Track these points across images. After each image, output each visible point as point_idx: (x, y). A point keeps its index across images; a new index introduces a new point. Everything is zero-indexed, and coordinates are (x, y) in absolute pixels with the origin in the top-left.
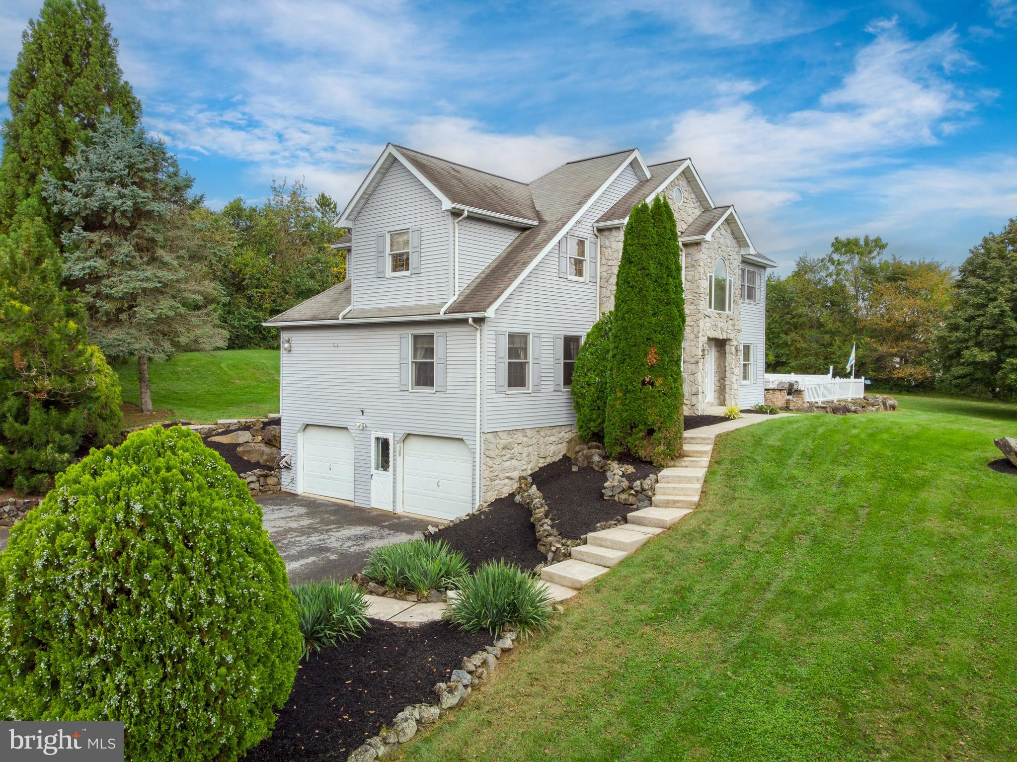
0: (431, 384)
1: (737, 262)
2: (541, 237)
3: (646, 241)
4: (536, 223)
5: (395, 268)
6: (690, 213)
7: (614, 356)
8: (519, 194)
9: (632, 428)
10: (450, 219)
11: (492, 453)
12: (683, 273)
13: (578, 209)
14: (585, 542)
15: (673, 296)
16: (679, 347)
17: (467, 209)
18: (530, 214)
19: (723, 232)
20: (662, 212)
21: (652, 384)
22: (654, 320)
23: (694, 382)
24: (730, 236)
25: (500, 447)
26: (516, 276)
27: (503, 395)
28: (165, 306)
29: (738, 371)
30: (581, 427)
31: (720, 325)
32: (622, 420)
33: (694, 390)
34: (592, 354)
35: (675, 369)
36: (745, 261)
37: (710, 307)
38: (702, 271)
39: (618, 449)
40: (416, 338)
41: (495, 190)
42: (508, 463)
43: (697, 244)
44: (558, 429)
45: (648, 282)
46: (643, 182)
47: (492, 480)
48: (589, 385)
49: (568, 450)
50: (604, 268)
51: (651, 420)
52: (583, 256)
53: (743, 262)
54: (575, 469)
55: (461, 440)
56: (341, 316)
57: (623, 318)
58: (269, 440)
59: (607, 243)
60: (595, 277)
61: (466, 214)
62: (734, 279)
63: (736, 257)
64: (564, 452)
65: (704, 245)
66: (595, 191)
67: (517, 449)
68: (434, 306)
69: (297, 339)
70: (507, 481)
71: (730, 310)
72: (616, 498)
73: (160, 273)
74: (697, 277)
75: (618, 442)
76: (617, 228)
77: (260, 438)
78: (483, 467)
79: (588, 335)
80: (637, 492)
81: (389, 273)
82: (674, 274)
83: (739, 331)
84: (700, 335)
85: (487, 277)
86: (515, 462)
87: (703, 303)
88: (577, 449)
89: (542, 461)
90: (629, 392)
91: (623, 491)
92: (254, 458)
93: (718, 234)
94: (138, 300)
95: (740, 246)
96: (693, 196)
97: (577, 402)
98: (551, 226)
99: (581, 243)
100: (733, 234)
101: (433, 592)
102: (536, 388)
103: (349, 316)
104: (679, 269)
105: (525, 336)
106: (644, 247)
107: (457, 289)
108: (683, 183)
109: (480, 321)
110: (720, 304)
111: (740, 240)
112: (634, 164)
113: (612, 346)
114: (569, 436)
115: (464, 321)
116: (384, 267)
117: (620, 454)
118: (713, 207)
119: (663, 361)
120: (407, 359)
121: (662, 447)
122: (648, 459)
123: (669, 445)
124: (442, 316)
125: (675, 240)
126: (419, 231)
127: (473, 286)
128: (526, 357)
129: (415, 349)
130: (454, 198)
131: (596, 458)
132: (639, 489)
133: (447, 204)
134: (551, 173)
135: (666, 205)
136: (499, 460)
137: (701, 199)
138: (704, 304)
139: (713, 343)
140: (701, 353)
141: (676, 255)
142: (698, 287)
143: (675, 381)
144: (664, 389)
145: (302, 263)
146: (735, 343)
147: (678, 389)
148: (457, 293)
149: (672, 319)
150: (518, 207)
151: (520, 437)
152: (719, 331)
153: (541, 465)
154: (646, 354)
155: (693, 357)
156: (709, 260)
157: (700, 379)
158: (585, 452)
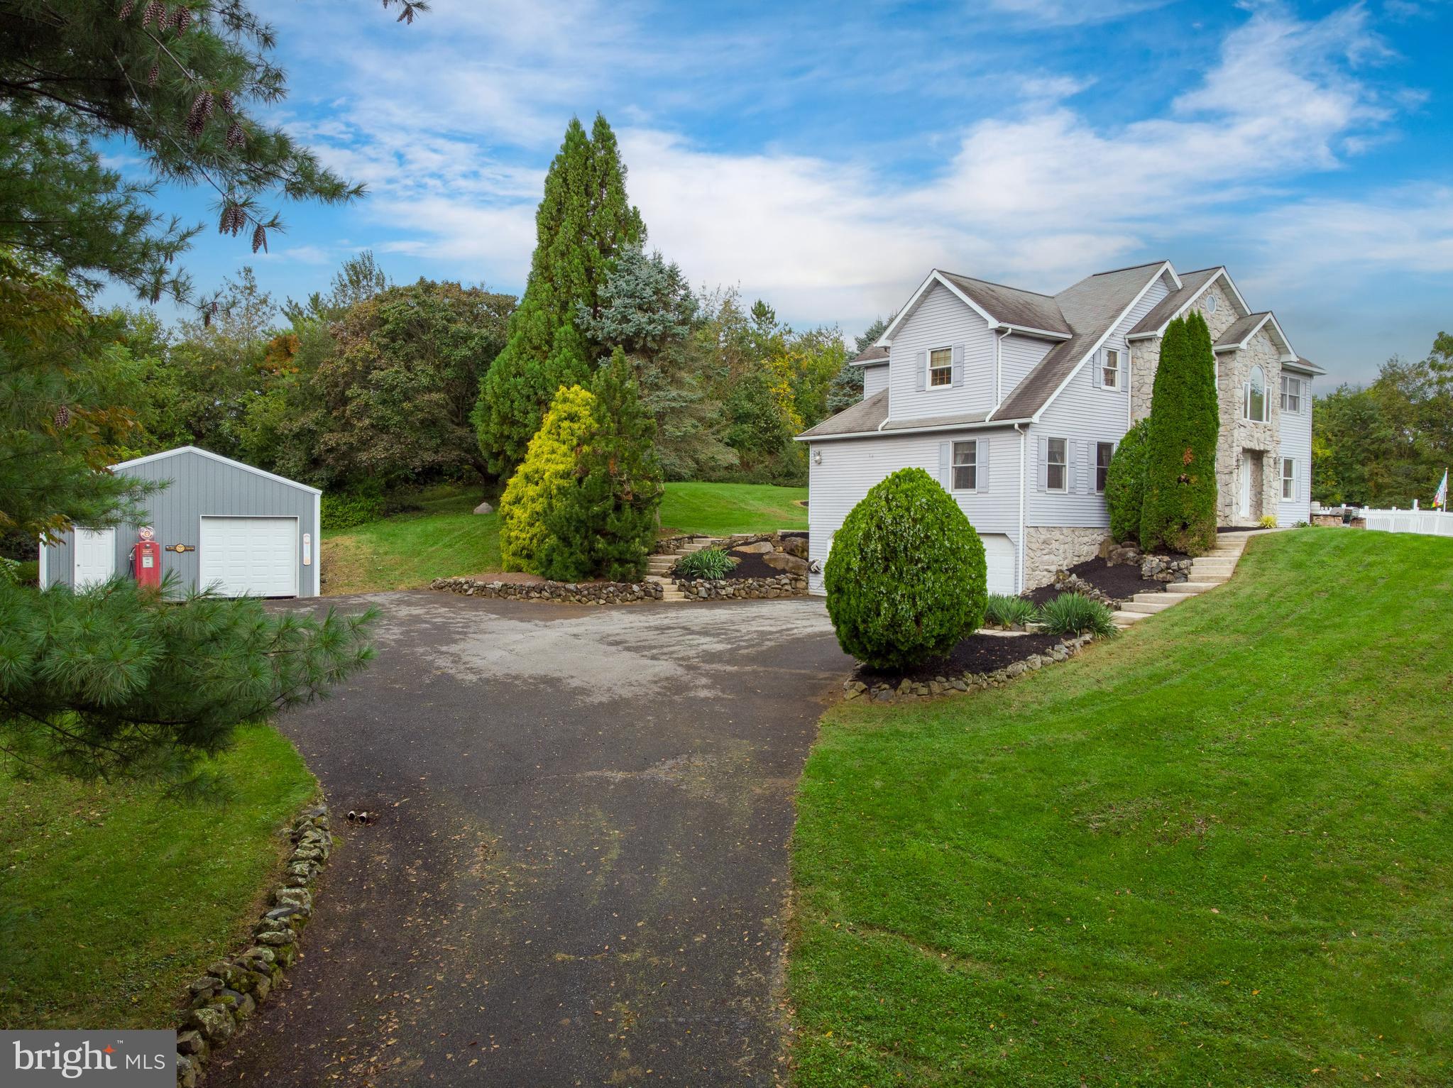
0: (973, 486)
1: (1276, 369)
2: (1076, 350)
3: (1182, 353)
4: (1070, 337)
5: (934, 383)
6: (1224, 320)
7: (1151, 457)
8: (1048, 308)
9: (1168, 522)
10: (995, 336)
11: (1034, 546)
12: (1216, 380)
13: (1112, 323)
14: (1132, 601)
15: (1208, 402)
16: (1213, 449)
17: (1011, 327)
18: (1063, 328)
19: (1260, 339)
20: (1196, 326)
21: (1188, 482)
22: (1189, 423)
23: (1228, 493)
24: (1269, 344)
25: (1040, 541)
26: (1057, 386)
27: (1043, 494)
28: (688, 425)
29: (1278, 485)
30: (1115, 528)
31: (1256, 435)
32: (1159, 515)
33: (1228, 501)
34: (1127, 458)
35: (1209, 468)
36: (1286, 369)
37: (1245, 417)
38: (1236, 379)
39: (1154, 543)
40: (956, 445)
41: (1027, 305)
42: (1047, 557)
43: (1231, 352)
44: (1091, 530)
45: (1184, 389)
46: (1174, 293)
47: (1033, 571)
48: (1124, 487)
49: (1101, 552)
50: (1136, 378)
51: (1186, 513)
52: (1115, 366)
53: (1284, 369)
54: (1109, 564)
55: (1004, 535)
56: (880, 428)
57: (1160, 422)
58: (792, 550)
59: (1139, 354)
60: (1126, 387)
61: (1010, 331)
62: (1271, 387)
63: (1275, 364)
64: (1096, 553)
65: (1239, 354)
66: (1127, 305)
67: (1055, 545)
68: (978, 415)
69: (827, 451)
70: (1045, 573)
71: (1267, 420)
72: (1155, 578)
73: (684, 393)
74: (1231, 386)
75: (1153, 536)
76: (1150, 339)
77: (781, 548)
78: (1026, 557)
79: (1122, 442)
80: (1174, 570)
81: (929, 386)
82: (1208, 381)
83: (1278, 442)
84: (1235, 444)
85: (1026, 388)
86: (1052, 557)
87: (1237, 412)
88: (1111, 548)
89: (1076, 559)
90: (1165, 488)
91: (1162, 571)
92: (780, 566)
93: (1254, 341)
94: (667, 419)
95: (1280, 353)
96: (1227, 303)
97: (1110, 505)
98: (1085, 340)
99: (1112, 355)
100: (1272, 340)
101: (1015, 625)
102: (1072, 490)
103: (887, 427)
104: (1213, 377)
105: (1062, 442)
106: (1181, 358)
107: (999, 399)
108: (1217, 291)
109: (1024, 426)
110: (1257, 414)
111: (1280, 347)
112: (1165, 276)
113: (1149, 448)
114: (1101, 538)
115: (1011, 427)
116: (924, 382)
117: (1156, 547)
118: (1249, 313)
119: (1198, 460)
120: (948, 464)
121: (1196, 538)
122: (1183, 550)
123: (1203, 536)
124: (987, 423)
125: (1210, 350)
126: (962, 347)
127: (1014, 396)
128: (1063, 460)
129: (955, 455)
130: (1000, 318)
131: (1131, 554)
132: (1176, 568)
133: (994, 323)
134: (1077, 285)
135: (1200, 319)
136: (1039, 553)
137: (1235, 305)
138: (1238, 414)
139: (1248, 455)
140: (1235, 463)
141: (1211, 365)
142: (1232, 396)
143: (1209, 479)
144: (1199, 486)
145: (738, 384)
146: (1274, 456)
147: (1212, 486)
148: (1000, 403)
149: (1206, 422)
150: (1051, 322)
151: (1057, 535)
152: (1256, 442)
153: (1075, 563)
154: (1182, 454)
155: (1226, 467)
156: (1244, 369)
157: (1234, 490)
158: (1119, 550)
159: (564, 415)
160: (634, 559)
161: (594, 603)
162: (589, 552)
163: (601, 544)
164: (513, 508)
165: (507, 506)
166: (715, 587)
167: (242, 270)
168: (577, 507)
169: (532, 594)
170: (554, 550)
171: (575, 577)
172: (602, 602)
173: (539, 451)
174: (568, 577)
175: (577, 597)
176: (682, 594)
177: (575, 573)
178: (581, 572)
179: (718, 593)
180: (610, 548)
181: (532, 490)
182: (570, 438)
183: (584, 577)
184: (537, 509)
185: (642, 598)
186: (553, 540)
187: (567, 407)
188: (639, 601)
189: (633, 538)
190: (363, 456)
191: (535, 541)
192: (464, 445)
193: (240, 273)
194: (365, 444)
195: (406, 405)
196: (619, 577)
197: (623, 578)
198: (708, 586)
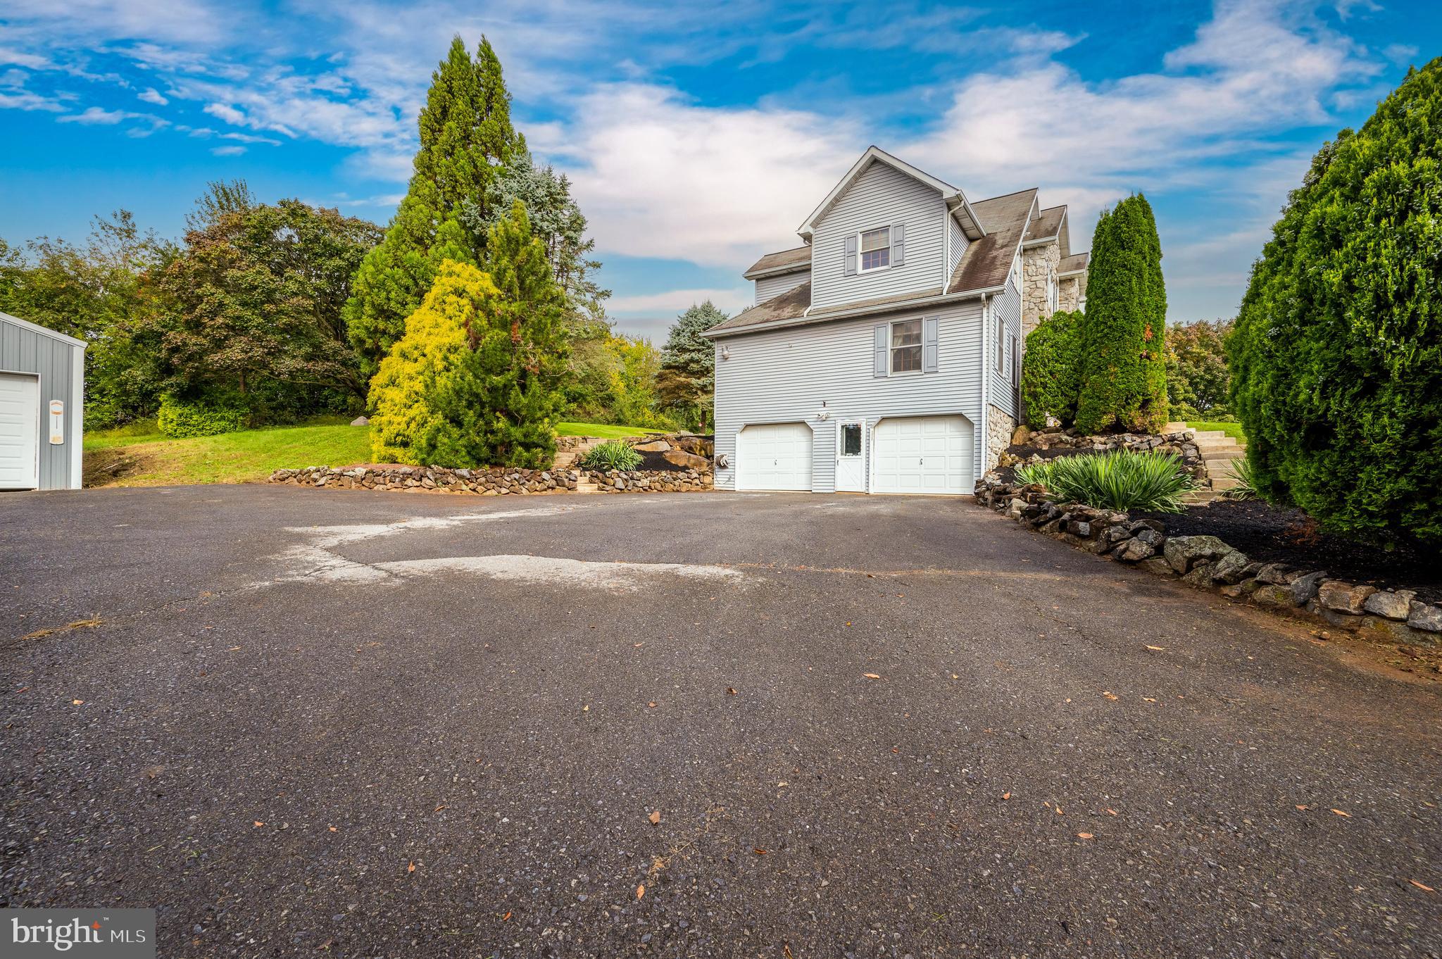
0: (917, 366)
5: (866, 266)
9: (1128, 399)
21: (1149, 358)
22: (1150, 299)
26: (1010, 264)
40: (895, 326)
44: (1009, 418)
51: (1150, 390)
55: (959, 415)
58: (690, 448)
77: (678, 447)
81: (860, 271)
92: (682, 462)
109: (993, 297)
115: (975, 299)
116: (855, 266)
120: (884, 347)
124: (946, 297)
129: (896, 337)
133: (951, 192)
148: (949, 280)
154: (1144, 330)
159: (450, 289)
160: (541, 442)
161: (494, 492)
162: (485, 434)
163: (501, 424)
164: (386, 391)
165: (378, 390)
166: (632, 478)
167: (119, 213)
168: (470, 377)
169: (409, 482)
170: (438, 430)
171: (467, 463)
172: (504, 491)
173: (419, 326)
174: (459, 462)
175: (471, 485)
176: (596, 486)
177: (467, 459)
178: (474, 457)
179: (634, 485)
180: (512, 430)
181: (410, 368)
182: (457, 313)
183: (478, 465)
184: (416, 389)
185: (553, 488)
186: (438, 420)
187: (452, 280)
188: (550, 492)
189: (541, 419)
190: (215, 358)
191: (413, 425)
192: (339, 358)
193: (115, 216)
194: (219, 344)
195: (268, 307)
196: (523, 464)
197: (529, 465)
198: (625, 477)
